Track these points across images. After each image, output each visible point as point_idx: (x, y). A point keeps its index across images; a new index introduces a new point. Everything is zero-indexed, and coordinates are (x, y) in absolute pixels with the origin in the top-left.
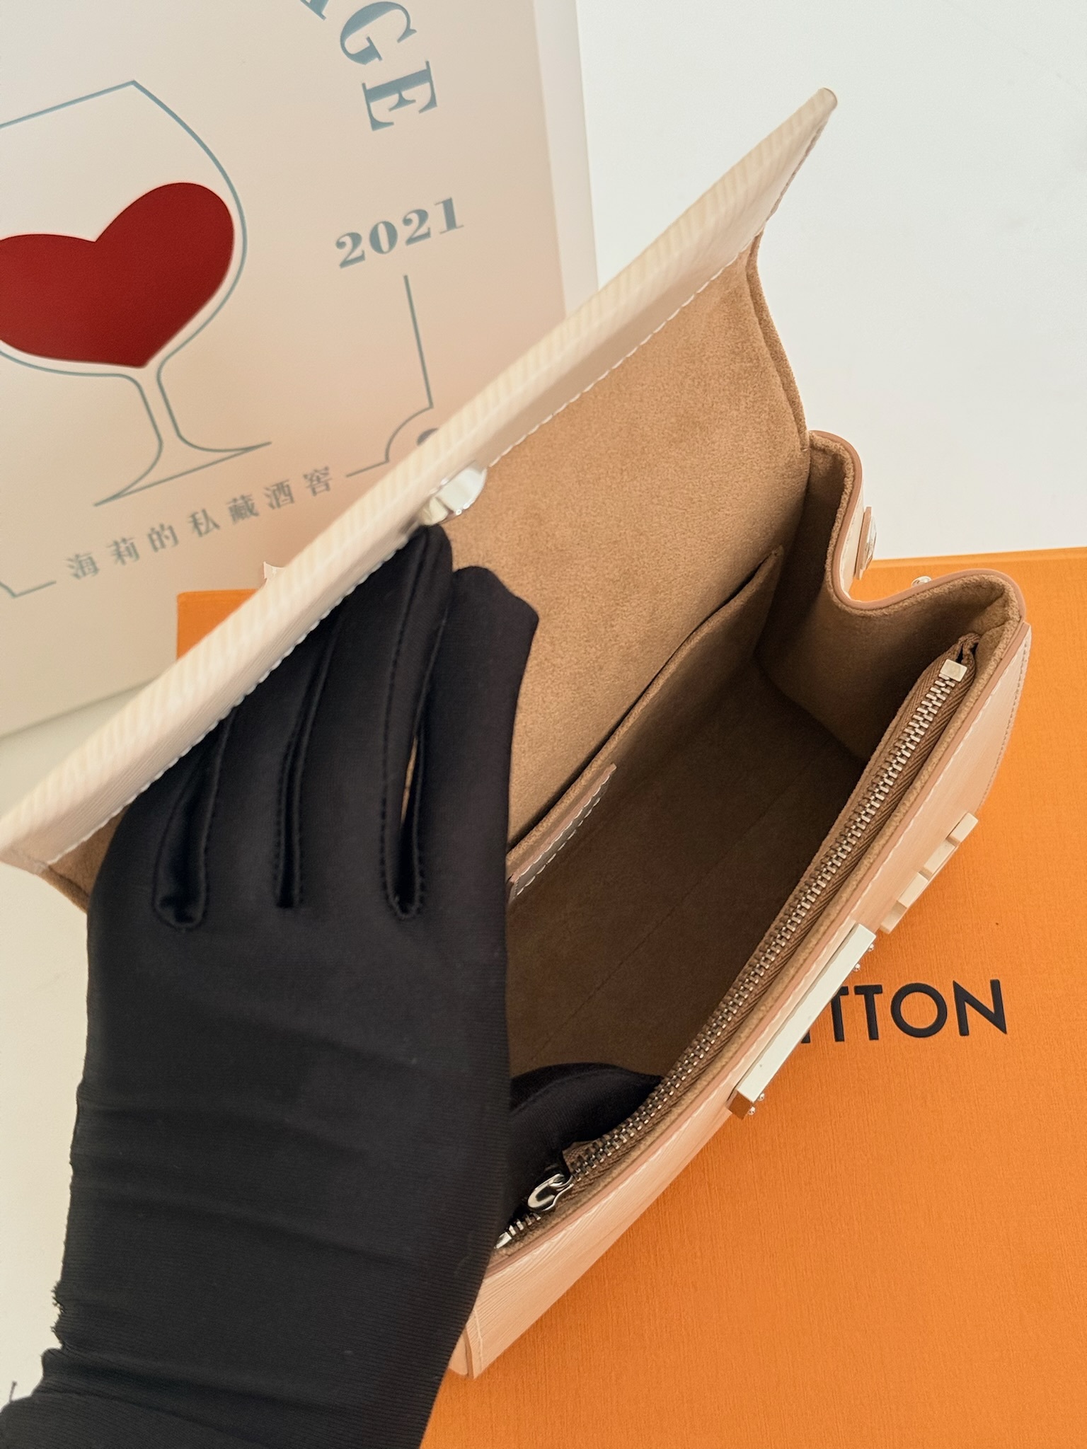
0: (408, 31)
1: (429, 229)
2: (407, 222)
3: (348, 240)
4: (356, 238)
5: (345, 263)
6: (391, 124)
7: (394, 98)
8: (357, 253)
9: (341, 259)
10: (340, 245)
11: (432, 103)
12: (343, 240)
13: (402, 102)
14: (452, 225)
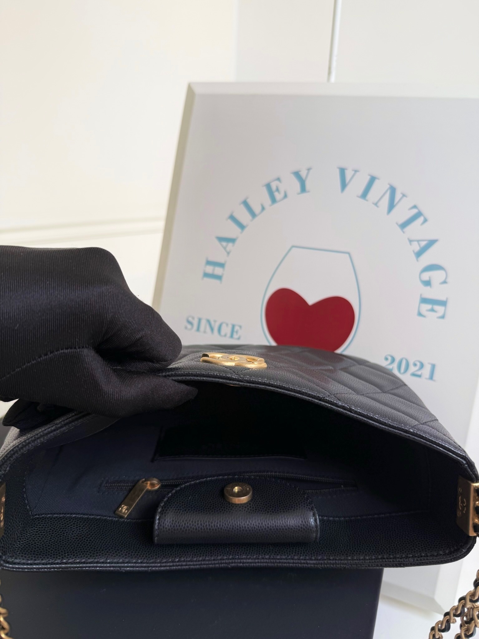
0: (445, 282)
1: (422, 373)
2: (415, 365)
3: (390, 358)
4: (393, 360)
6: (425, 317)
7: (429, 307)
10: (386, 359)
12: (388, 357)
13: (432, 310)
14: (431, 377)
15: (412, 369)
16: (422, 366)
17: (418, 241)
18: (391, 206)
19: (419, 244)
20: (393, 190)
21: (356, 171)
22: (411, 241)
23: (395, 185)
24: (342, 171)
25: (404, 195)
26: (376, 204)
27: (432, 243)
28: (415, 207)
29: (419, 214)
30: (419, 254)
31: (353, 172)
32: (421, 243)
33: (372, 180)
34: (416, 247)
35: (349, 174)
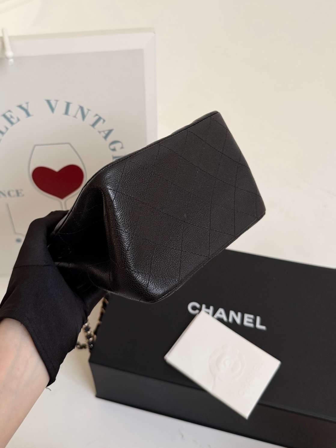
0: (122, 148)
17: (104, 132)
18: (84, 116)
19: (105, 133)
20: (81, 108)
21: (57, 101)
22: (100, 132)
23: (82, 105)
24: (49, 102)
25: (89, 110)
26: (75, 117)
27: (110, 131)
28: (97, 115)
29: (100, 119)
30: (106, 138)
31: (55, 101)
33: (68, 104)
34: (103, 134)
35: (53, 103)
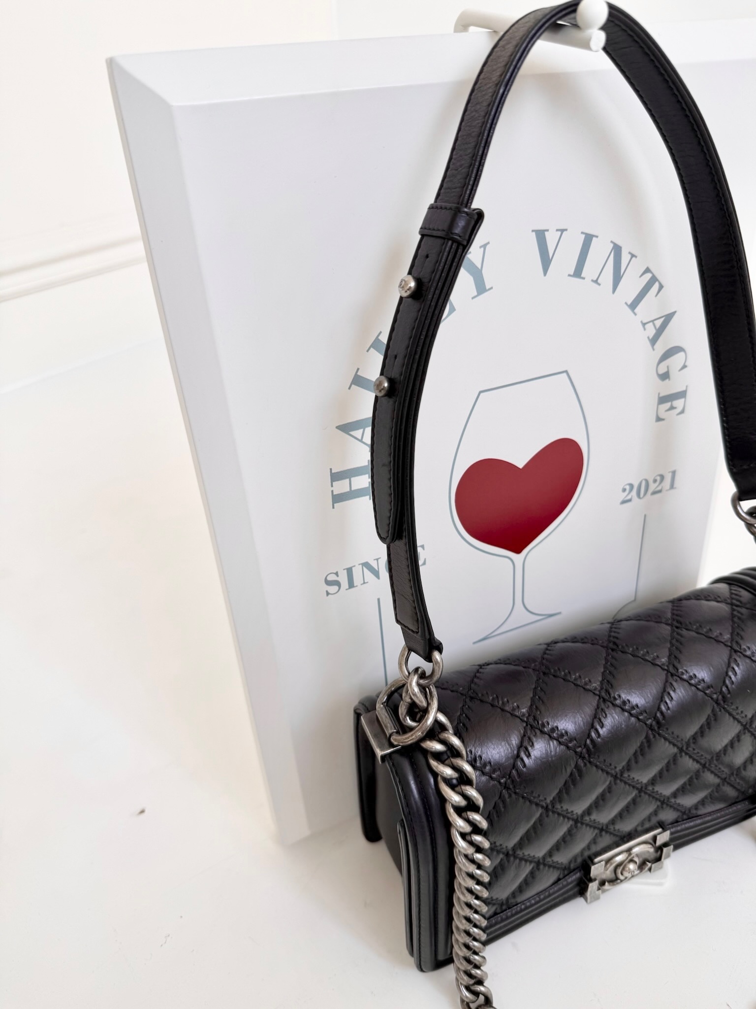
0: (684, 367)
1: (662, 487)
2: (655, 481)
3: (628, 487)
4: (631, 486)
5: (624, 502)
6: (663, 420)
7: (668, 405)
8: (629, 497)
9: (621, 500)
10: (624, 490)
11: (682, 412)
12: (625, 487)
13: (672, 408)
14: (672, 486)
15: (653, 487)
16: (662, 477)
17: (653, 321)
18: (617, 278)
19: (654, 326)
20: (617, 250)
21: (562, 231)
22: (644, 324)
23: (621, 240)
24: (541, 235)
25: (632, 256)
26: (596, 282)
27: (668, 318)
28: (648, 270)
29: (654, 280)
30: (654, 341)
31: (559, 233)
32: (655, 322)
33: (588, 239)
34: (651, 331)
35: (551, 239)
